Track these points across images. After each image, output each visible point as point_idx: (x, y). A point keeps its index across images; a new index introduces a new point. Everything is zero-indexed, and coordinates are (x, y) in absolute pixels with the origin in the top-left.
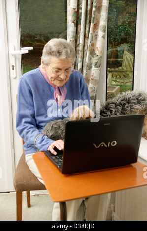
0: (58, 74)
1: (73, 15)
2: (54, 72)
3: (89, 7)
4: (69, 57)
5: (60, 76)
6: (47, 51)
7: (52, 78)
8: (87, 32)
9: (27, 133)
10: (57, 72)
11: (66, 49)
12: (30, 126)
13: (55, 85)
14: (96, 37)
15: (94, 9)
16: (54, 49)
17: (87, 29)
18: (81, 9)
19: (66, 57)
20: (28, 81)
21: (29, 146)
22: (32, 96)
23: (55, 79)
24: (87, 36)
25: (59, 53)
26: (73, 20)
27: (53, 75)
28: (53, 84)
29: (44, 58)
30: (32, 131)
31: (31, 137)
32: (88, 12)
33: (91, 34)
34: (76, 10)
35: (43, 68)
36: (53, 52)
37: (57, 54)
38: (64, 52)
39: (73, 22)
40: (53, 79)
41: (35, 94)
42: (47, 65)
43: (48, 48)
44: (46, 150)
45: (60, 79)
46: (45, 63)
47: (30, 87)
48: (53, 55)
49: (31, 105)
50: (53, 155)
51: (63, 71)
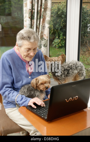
0: (29, 52)
1: (30, 14)
2: (26, 52)
3: (39, 8)
4: (36, 40)
5: (30, 54)
6: (20, 37)
7: (24, 55)
8: (38, 25)
9: (9, 94)
10: (28, 51)
11: (33, 35)
12: (10, 89)
13: (26, 61)
14: (44, 27)
15: (43, 10)
16: (25, 35)
17: (38, 22)
18: (34, 9)
19: (34, 41)
20: (8, 59)
21: (8, 103)
22: (11, 69)
23: (26, 56)
24: (38, 27)
25: (29, 38)
26: (29, 16)
27: (25, 54)
28: (25, 60)
29: (19, 42)
30: (12, 92)
31: (12, 97)
32: (39, 12)
33: (41, 26)
34: (31, 10)
35: (17, 49)
36: (24, 37)
37: (28, 39)
38: (32, 37)
39: (30, 18)
40: (25, 57)
41: (13, 68)
42: (20, 47)
43: (21, 35)
44: (26, 105)
45: (30, 56)
46: (19, 45)
47: (9, 63)
48: (25, 39)
49: (10, 75)
50: (34, 108)
51: (32, 50)
